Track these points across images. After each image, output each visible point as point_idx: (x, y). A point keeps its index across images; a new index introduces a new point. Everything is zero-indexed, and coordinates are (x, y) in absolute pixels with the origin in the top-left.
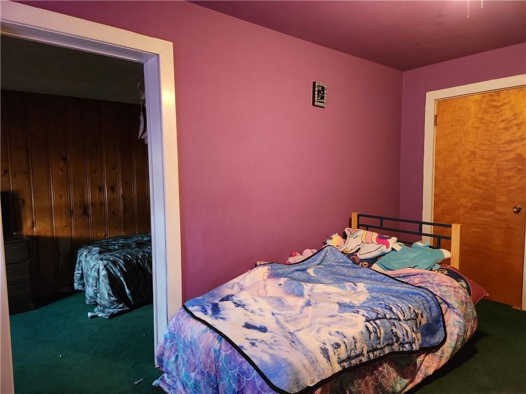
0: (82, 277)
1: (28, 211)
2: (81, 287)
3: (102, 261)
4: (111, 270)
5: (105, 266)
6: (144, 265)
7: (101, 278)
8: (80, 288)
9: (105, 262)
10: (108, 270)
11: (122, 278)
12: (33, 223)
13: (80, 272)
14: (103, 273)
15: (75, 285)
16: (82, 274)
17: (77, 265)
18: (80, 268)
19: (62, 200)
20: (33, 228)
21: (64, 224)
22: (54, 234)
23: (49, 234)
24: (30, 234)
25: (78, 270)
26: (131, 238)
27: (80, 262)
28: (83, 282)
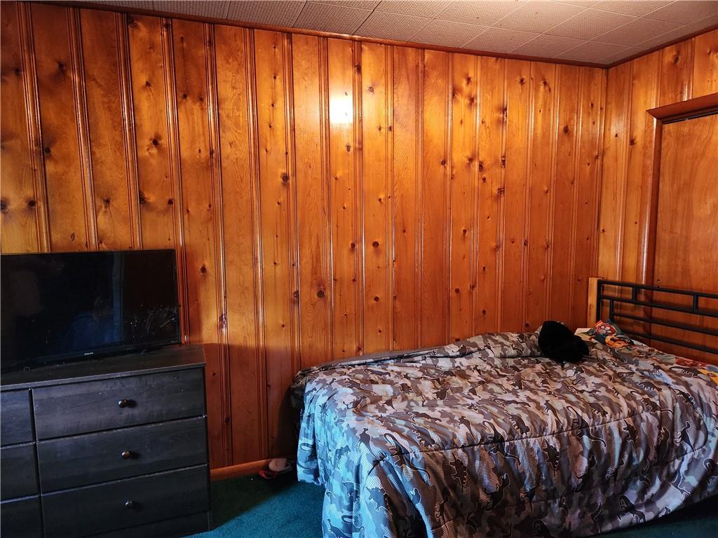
0: (313, 455)
1: (213, 291)
2: (312, 476)
3: (367, 444)
4: (391, 477)
5: (376, 463)
6: (472, 462)
7: (364, 497)
8: (309, 478)
9: (377, 451)
10: (382, 476)
11: (419, 506)
12: (221, 319)
13: (310, 442)
14: (371, 482)
15: (300, 471)
16: (314, 447)
17: (303, 425)
18: (310, 432)
19: (278, 267)
20: (221, 327)
21: (282, 323)
22: (261, 343)
23: (251, 343)
24: (215, 340)
25: (306, 436)
26: (409, 358)
27: (309, 416)
28: (314, 467)
